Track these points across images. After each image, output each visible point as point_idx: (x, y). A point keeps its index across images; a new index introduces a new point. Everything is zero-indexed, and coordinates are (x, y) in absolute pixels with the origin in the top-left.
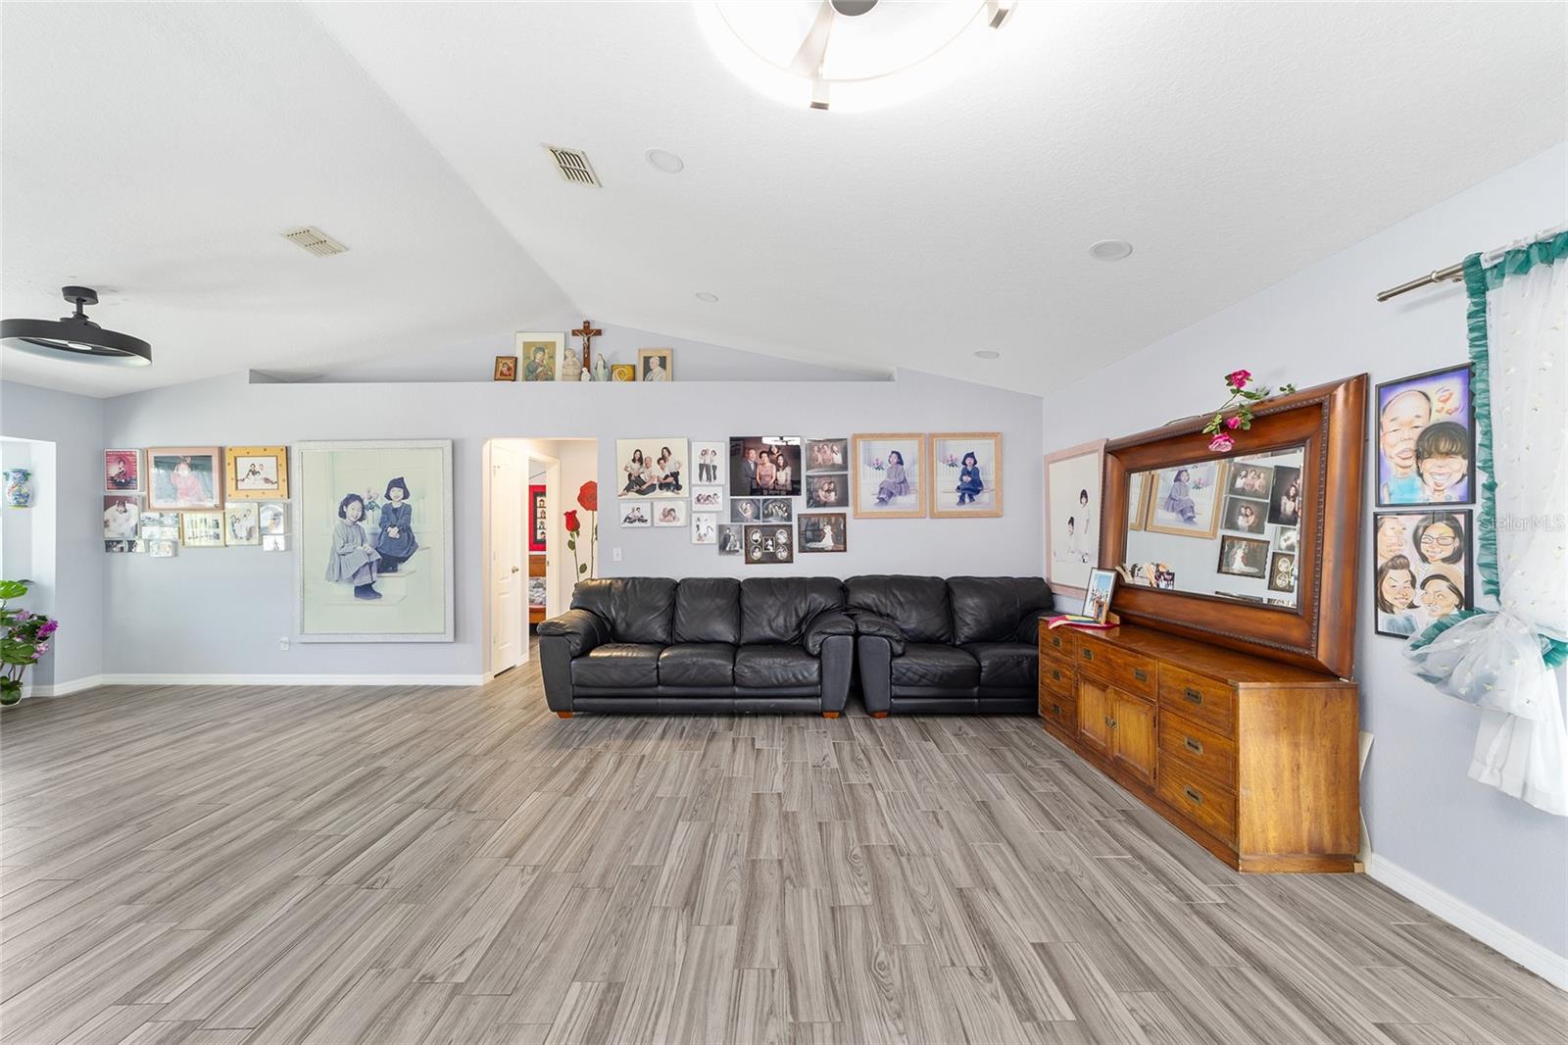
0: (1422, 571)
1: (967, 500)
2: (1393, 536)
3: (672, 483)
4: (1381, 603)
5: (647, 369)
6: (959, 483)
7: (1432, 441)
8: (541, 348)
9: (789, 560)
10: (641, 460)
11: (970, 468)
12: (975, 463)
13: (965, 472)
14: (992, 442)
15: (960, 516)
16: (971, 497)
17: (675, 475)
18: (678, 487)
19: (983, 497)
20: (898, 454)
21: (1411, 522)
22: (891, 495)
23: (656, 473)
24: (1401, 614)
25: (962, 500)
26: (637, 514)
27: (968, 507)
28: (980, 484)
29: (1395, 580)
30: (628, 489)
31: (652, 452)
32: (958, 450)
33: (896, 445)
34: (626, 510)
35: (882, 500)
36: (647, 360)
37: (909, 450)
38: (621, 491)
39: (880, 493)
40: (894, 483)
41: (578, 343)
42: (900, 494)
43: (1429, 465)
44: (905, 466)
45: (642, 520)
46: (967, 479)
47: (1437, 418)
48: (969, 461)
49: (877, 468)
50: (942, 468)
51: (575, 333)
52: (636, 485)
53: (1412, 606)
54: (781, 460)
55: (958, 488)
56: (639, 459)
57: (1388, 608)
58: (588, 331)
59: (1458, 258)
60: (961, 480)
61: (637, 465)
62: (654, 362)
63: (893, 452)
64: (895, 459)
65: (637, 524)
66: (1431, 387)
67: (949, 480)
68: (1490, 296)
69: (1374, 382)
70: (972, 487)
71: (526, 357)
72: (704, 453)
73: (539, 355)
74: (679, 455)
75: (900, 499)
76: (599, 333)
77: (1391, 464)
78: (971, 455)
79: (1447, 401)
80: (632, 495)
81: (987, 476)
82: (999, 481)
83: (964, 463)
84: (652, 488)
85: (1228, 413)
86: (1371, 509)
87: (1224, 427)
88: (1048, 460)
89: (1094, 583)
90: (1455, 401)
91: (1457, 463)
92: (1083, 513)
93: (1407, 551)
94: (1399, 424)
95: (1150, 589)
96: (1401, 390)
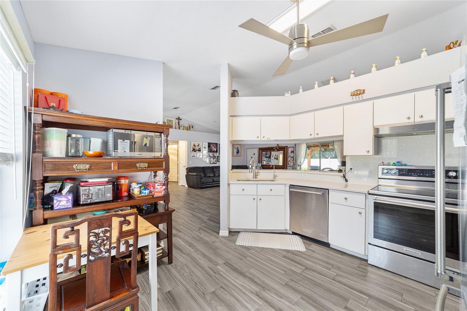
0: (291, 161)
2: (289, 159)
3: (199, 150)
4: (288, 164)
5: (190, 128)
7: (292, 152)
8: (170, 121)
9: (216, 163)
10: (195, 146)
13: (237, 150)
15: (236, 156)
17: (200, 149)
18: (201, 151)
19: (239, 154)
21: (290, 158)
23: (197, 148)
26: (194, 156)
27: (237, 155)
29: (289, 162)
30: (193, 151)
31: (197, 145)
32: (236, 146)
34: (192, 155)
36: (190, 126)
38: (191, 151)
41: (177, 121)
43: (292, 154)
45: (195, 156)
50: (235, 149)
51: (177, 119)
52: (194, 150)
53: (291, 164)
54: (215, 147)
56: (194, 145)
57: (289, 164)
58: (179, 119)
61: (194, 147)
62: (191, 127)
65: (194, 157)
69: (288, 147)
70: (238, 152)
71: (167, 122)
72: (205, 145)
73: (170, 122)
74: (201, 145)
76: (181, 120)
77: (289, 153)
78: (238, 147)
80: (193, 152)
81: (240, 151)
84: (196, 151)
85: (276, 147)
86: (288, 157)
87: (276, 149)
88: (247, 149)
89: (258, 165)
90: (293, 149)
91: (293, 154)
92: (253, 156)
93: (290, 160)
94: (290, 150)
95: (266, 165)
96: (290, 148)
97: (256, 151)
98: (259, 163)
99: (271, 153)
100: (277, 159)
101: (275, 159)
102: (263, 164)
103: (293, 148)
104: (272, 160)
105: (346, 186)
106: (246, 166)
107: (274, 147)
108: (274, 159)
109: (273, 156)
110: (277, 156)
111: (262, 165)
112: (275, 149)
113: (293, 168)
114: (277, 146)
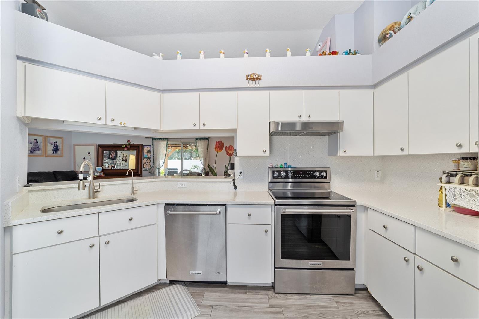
0: (147, 164)
1: (55, 153)
2: (145, 160)
4: (144, 167)
6: (53, 149)
7: (149, 152)
11: (56, 145)
12: (57, 144)
13: (54, 146)
14: (61, 139)
15: (53, 157)
16: (56, 153)
19: (59, 152)
20: (36, 140)
21: (146, 159)
22: (34, 151)
24: (145, 168)
25: (54, 153)
27: (55, 155)
28: (58, 149)
29: (145, 164)
32: (53, 140)
33: (36, 138)
35: (31, 152)
37: (40, 139)
39: (31, 150)
40: (35, 148)
42: (37, 150)
43: (148, 154)
44: (38, 143)
46: (55, 148)
47: (149, 150)
48: (55, 143)
49: (30, 143)
50: (48, 144)
53: (147, 167)
55: (53, 150)
60: (53, 148)
63: (35, 139)
64: (35, 141)
66: (148, 147)
67: (50, 148)
68: (154, 141)
70: (56, 150)
75: (37, 152)
77: (145, 153)
78: (56, 142)
79: (149, 148)
81: (60, 147)
82: (62, 149)
83: (54, 144)
85: (126, 145)
86: (143, 158)
87: (126, 147)
88: (75, 145)
89: (97, 169)
90: (150, 148)
91: (150, 154)
92: (89, 157)
93: (146, 162)
94: (145, 149)
95: (110, 169)
96: (146, 146)
97: (93, 150)
98: (97, 167)
99: (116, 153)
100: (126, 160)
101: (123, 160)
102: (104, 168)
103: (150, 147)
104: (118, 162)
105: (235, 195)
106: (74, 171)
107: (123, 145)
108: (121, 161)
109: (120, 157)
110: (126, 157)
111: (103, 170)
112: (124, 148)
113: (150, 171)
114: (127, 143)
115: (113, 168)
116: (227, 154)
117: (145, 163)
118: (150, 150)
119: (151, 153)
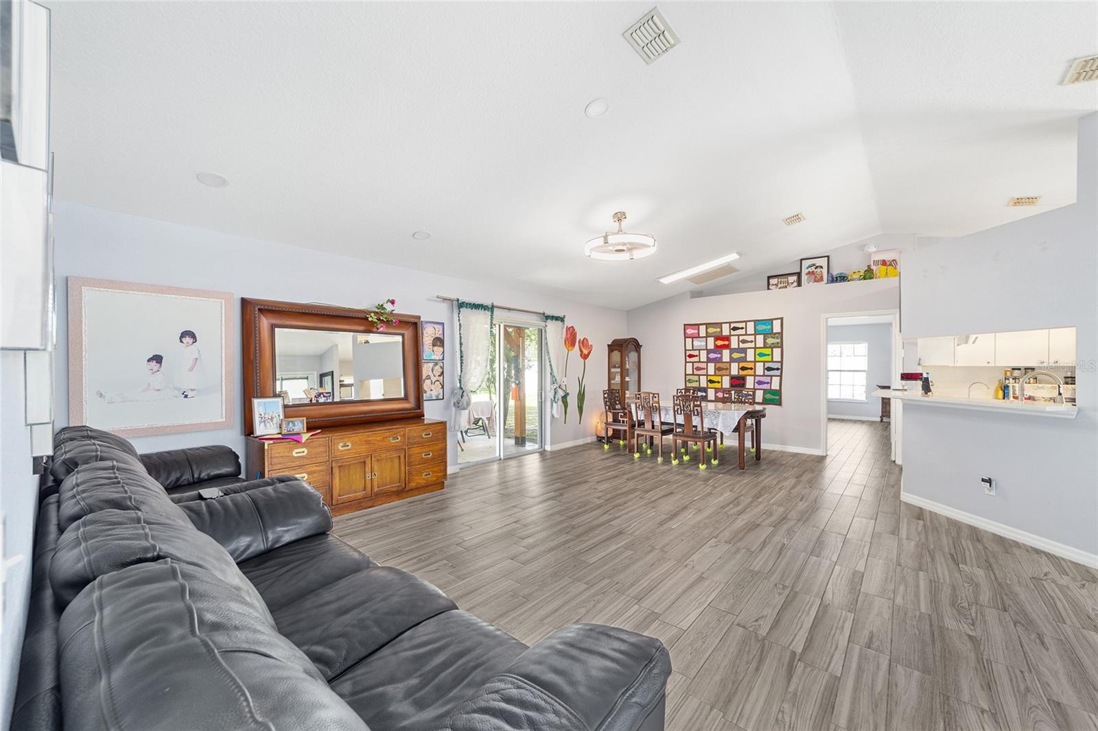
0: (434, 379)
2: (427, 369)
7: (439, 342)
21: (431, 365)
24: (428, 393)
29: (428, 382)
43: (436, 348)
47: (437, 336)
53: (431, 390)
57: (425, 392)
59: (454, 297)
66: (436, 326)
68: (461, 310)
77: (426, 347)
79: (438, 331)
87: (381, 320)
90: (441, 332)
91: (441, 349)
93: (430, 374)
94: (428, 334)
96: (429, 324)
102: (289, 401)
103: (440, 327)
112: (373, 323)
115: (322, 400)
116: (581, 355)
117: (428, 377)
118: (441, 337)
119: (443, 346)
